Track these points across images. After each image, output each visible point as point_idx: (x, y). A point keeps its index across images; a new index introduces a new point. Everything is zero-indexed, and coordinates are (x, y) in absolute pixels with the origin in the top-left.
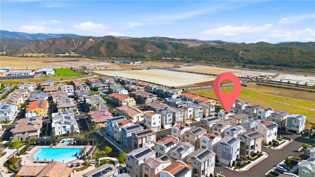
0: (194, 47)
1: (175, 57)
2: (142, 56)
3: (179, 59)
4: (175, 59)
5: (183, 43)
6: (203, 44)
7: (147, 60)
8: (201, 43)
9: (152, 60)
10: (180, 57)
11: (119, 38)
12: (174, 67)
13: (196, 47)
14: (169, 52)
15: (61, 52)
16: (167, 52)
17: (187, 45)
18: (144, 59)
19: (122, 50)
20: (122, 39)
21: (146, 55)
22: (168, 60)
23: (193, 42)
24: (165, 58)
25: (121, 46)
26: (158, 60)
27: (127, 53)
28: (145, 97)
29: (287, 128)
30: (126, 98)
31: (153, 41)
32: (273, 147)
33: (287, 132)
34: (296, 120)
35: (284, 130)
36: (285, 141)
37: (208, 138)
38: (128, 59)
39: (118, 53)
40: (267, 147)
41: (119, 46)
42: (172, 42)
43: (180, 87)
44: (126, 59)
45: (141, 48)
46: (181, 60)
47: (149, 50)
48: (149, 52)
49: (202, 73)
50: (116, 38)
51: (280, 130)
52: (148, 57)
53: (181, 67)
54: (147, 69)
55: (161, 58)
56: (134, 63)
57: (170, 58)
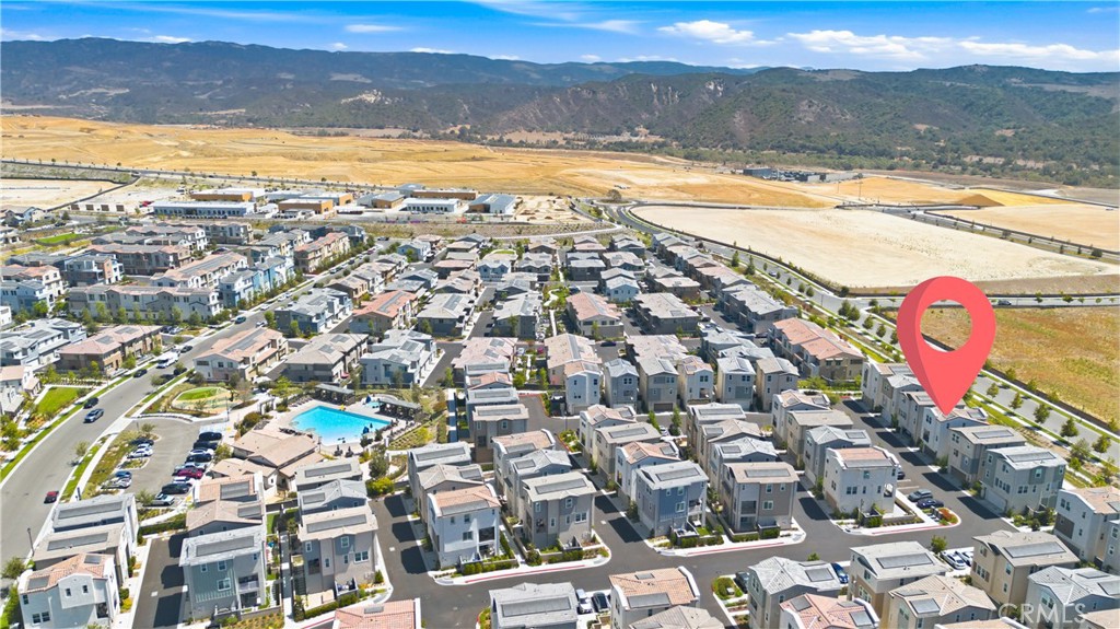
1: (1023, 156)
2: (881, 148)
3: (1040, 165)
4: (1021, 162)
5: (1095, 91)
7: (891, 168)
9: (917, 166)
10: (1045, 158)
12: (958, 205)
15: (608, 130)
16: (998, 133)
17: (1110, 103)
18: (883, 160)
19: (809, 122)
20: (827, 78)
21: (901, 145)
22: (988, 169)
24: (976, 159)
25: (806, 108)
26: (941, 167)
27: (826, 136)
28: (656, 317)
29: (984, 485)
30: (596, 314)
31: (952, 85)
32: (851, 526)
33: (983, 498)
34: (1005, 466)
35: (978, 489)
36: (923, 522)
37: (630, 454)
38: (819, 157)
39: (791, 135)
40: (834, 522)
41: (802, 108)
42: (1041, 88)
43: (876, 289)
44: (813, 158)
45: (888, 117)
46: (1046, 172)
47: (922, 123)
48: (918, 132)
49: (1052, 240)
50: (804, 75)
51: (966, 487)
52: (903, 155)
53: (1000, 205)
54: (838, 207)
55: (959, 157)
56: (823, 177)
57: (1001, 161)
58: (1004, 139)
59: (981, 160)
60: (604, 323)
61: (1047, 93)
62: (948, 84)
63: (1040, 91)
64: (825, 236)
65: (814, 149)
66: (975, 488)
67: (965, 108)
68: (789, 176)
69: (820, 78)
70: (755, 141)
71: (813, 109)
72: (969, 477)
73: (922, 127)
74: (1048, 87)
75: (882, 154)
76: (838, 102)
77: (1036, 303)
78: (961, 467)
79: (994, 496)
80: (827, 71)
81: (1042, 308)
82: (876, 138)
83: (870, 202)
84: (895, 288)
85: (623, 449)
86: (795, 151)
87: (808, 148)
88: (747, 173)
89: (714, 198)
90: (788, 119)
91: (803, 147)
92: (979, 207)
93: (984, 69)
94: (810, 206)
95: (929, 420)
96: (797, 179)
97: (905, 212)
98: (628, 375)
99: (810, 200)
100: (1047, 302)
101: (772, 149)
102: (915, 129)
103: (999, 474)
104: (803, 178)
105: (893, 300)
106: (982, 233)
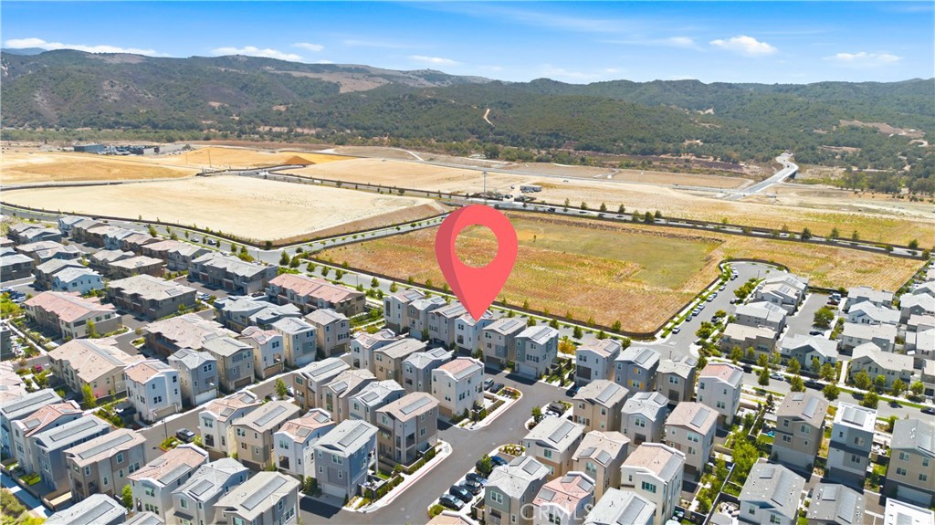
0: (359, 92)
1: (299, 125)
2: (190, 123)
3: (313, 132)
4: (299, 130)
5: (325, 77)
6: (386, 82)
7: (207, 139)
8: (381, 79)
9: (225, 137)
10: (315, 126)
11: (101, 58)
12: (288, 164)
13: (363, 92)
14: (282, 108)
16: (275, 108)
17: (337, 86)
18: (196, 133)
19: (115, 101)
20: (116, 61)
21: (204, 119)
22: (279, 135)
23: (356, 75)
24: (267, 128)
25: (109, 88)
26: (244, 136)
27: (136, 113)
28: (153, 301)
29: (516, 362)
30: (86, 311)
31: (226, 71)
32: (470, 424)
33: (517, 372)
34: (534, 345)
35: (512, 367)
36: (504, 402)
37: (292, 434)
38: (137, 132)
39: (100, 112)
40: (457, 426)
41: (104, 88)
42: (290, 74)
43: (290, 239)
44: (131, 133)
45: (185, 95)
46: (318, 136)
47: (215, 101)
48: (214, 109)
49: (369, 185)
50: (92, 57)
51: (503, 368)
52: (209, 127)
53: (313, 163)
54: (198, 175)
55: (254, 128)
56: (157, 150)
57: (285, 129)
58: (280, 113)
59: (271, 129)
60: (98, 319)
61: (295, 78)
62: (223, 70)
63: (290, 76)
64: (212, 200)
65: (128, 125)
66: (509, 367)
67: (242, 89)
68: (123, 150)
69: (109, 60)
70: (65, 119)
71: (115, 88)
72: (503, 360)
73: (216, 104)
74: (295, 74)
75: (191, 127)
76: (135, 82)
77: (397, 231)
78: (496, 355)
79: (527, 368)
80: (113, 54)
81: (402, 234)
82: (183, 114)
83: (222, 168)
84: (302, 236)
85: (282, 431)
86: (111, 127)
87: (122, 124)
88: (78, 149)
89: (74, 176)
90: (94, 98)
91: (116, 123)
92: (304, 166)
93: (246, 59)
94: (174, 176)
95: (461, 327)
96: (132, 153)
97: (254, 173)
98: (208, 362)
99: (172, 171)
100: (403, 229)
101: (85, 125)
102: (210, 106)
103: (529, 351)
104: (139, 152)
105: (311, 245)
106: (322, 184)
